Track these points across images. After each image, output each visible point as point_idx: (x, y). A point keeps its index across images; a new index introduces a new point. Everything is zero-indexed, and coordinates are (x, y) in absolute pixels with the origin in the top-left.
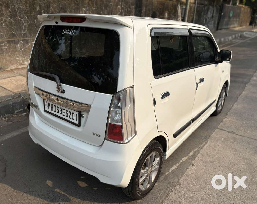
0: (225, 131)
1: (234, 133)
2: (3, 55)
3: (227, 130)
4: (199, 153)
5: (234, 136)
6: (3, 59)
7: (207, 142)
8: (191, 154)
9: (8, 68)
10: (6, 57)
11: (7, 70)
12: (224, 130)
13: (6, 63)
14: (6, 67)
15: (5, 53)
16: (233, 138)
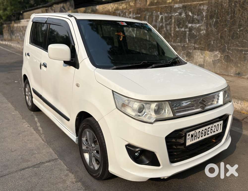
0: (47, 162)
1: (34, 166)
2: (244, 62)
3: (46, 164)
4: (36, 132)
5: (29, 163)
6: (244, 66)
7: (44, 141)
8: (40, 128)
9: (245, 76)
10: (247, 65)
11: (244, 77)
12: (49, 161)
13: (245, 71)
14: (244, 74)
15: (246, 61)
16: (28, 161)
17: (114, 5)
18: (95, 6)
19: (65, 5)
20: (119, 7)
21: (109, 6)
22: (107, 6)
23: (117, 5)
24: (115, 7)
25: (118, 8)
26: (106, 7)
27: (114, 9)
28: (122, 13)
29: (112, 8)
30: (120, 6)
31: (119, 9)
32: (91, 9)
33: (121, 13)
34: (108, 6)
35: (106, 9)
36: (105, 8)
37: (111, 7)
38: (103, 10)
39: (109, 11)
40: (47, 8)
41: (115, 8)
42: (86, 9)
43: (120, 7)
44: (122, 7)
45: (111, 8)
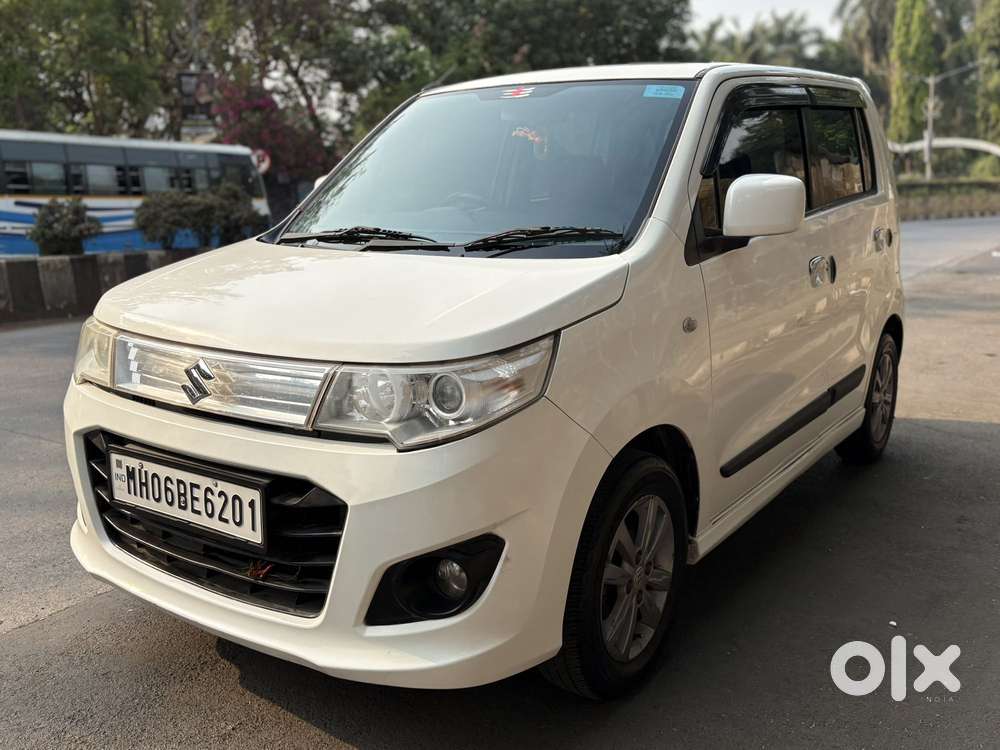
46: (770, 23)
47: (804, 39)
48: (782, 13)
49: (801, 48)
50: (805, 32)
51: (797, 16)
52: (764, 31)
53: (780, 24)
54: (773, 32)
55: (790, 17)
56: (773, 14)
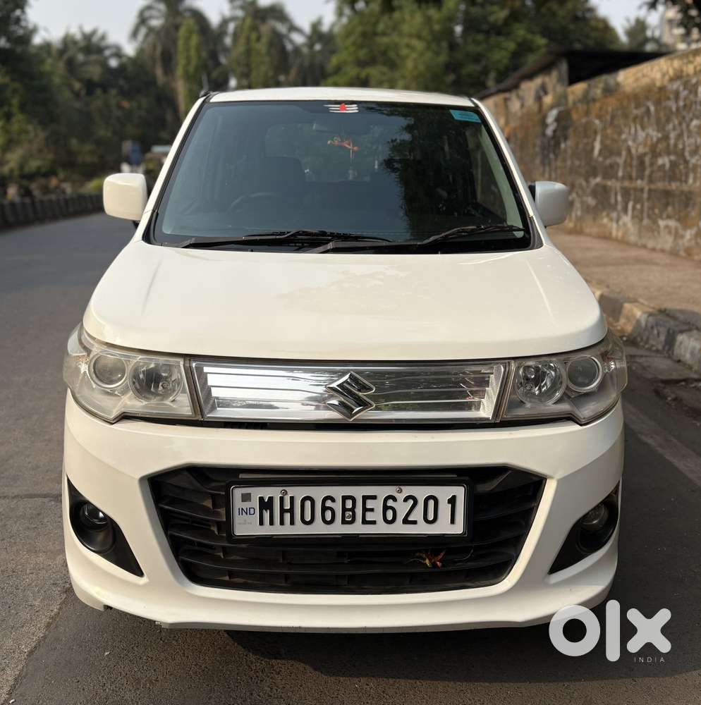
17: (669, 62)
18: (613, 75)
19: (547, 79)
20: (685, 69)
21: (656, 68)
22: (649, 68)
23: (681, 62)
24: (674, 69)
25: (682, 71)
26: (645, 71)
27: (670, 76)
28: (685, 89)
29: (664, 75)
30: (687, 63)
31: (684, 74)
32: (601, 85)
33: (681, 88)
34: (652, 70)
35: (645, 81)
36: (644, 76)
37: (661, 70)
38: (635, 85)
39: (654, 85)
40: (507, 95)
41: (671, 72)
42: (589, 85)
43: (687, 67)
44: (695, 68)
45: (658, 76)
46: (78, 36)
47: (107, 53)
48: (88, 29)
49: (106, 59)
50: (108, 47)
51: (100, 32)
52: (75, 43)
53: (88, 37)
54: (82, 44)
55: (94, 32)
56: (81, 28)
